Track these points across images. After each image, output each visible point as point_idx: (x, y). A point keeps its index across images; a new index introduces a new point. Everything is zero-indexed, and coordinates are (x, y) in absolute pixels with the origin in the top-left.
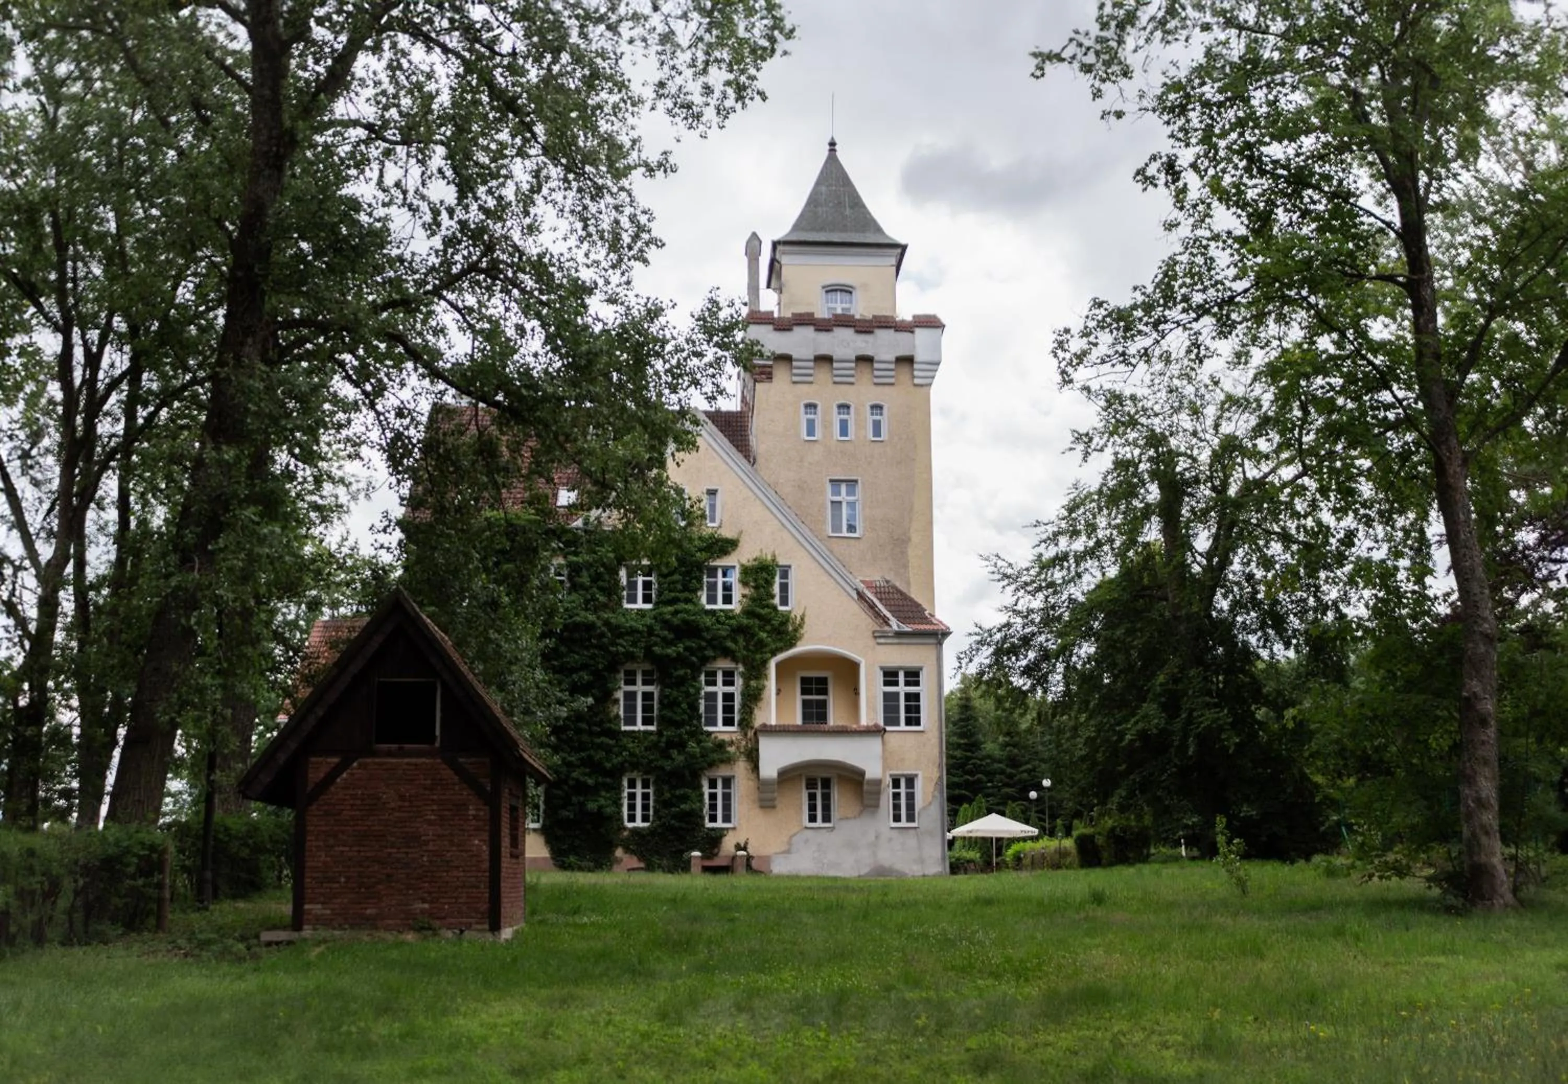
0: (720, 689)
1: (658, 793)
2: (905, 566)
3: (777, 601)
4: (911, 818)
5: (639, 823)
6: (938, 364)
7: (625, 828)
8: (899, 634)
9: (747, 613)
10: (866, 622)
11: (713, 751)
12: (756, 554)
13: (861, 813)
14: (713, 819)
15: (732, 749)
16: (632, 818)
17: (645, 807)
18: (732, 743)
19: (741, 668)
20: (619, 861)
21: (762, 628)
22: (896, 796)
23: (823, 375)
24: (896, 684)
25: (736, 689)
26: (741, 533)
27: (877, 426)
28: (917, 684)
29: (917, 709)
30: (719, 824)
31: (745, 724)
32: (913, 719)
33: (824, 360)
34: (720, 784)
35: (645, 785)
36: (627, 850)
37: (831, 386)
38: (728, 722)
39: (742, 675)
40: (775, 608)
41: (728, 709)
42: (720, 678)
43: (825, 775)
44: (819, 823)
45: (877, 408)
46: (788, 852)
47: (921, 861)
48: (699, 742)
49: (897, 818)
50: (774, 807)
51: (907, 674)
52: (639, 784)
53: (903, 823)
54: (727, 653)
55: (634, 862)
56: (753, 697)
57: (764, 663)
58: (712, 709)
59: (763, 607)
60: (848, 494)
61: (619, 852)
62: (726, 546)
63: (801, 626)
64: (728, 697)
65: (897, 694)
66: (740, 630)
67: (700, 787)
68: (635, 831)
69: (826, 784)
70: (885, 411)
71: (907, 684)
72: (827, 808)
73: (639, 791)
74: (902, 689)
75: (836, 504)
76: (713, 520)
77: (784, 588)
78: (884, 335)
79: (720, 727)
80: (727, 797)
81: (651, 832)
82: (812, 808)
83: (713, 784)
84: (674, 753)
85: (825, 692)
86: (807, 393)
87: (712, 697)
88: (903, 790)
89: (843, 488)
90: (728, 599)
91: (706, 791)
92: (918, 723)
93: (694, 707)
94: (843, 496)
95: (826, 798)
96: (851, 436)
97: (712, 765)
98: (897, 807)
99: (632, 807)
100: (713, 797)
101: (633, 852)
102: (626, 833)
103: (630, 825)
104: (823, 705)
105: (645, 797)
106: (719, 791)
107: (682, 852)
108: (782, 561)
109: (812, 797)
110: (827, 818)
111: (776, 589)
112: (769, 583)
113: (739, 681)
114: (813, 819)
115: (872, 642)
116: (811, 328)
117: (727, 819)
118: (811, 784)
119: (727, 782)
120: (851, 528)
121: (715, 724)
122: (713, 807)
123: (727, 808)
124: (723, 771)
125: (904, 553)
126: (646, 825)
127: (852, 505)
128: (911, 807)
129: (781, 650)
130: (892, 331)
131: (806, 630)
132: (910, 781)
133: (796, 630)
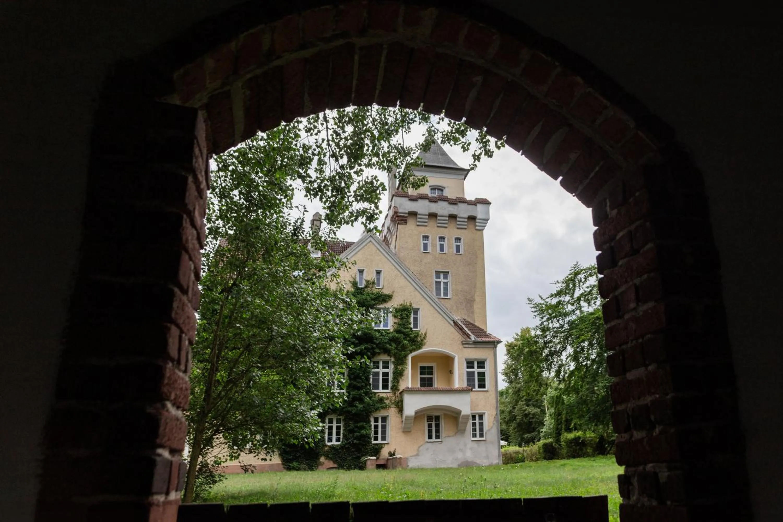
0: (381, 370)
1: (345, 426)
2: (473, 313)
3: (412, 326)
4: (481, 435)
5: (334, 443)
6: (488, 220)
7: (326, 446)
8: (475, 343)
9: (398, 331)
10: (458, 337)
11: (378, 402)
12: (402, 302)
13: (456, 434)
14: (376, 439)
15: (387, 402)
16: (330, 440)
17: (338, 434)
18: (387, 398)
19: (393, 359)
20: (322, 464)
21: (405, 339)
22: (474, 424)
23: (432, 223)
24: (473, 367)
25: (391, 370)
26: (394, 291)
27: (458, 248)
28: (483, 367)
29: (484, 380)
30: (380, 441)
31: (395, 388)
32: (482, 385)
33: (433, 216)
34: (380, 420)
35: (338, 421)
36: (327, 457)
37: (436, 228)
38: (385, 387)
39: (394, 363)
40: (411, 329)
41: (385, 381)
42: (381, 365)
43: (437, 414)
44: (434, 439)
45: (458, 239)
46: (417, 455)
47: (487, 457)
48: (370, 398)
49: (474, 436)
50: (410, 432)
51: (478, 363)
52: (335, 422)
53: (478, 438)
54: (387, 352)
55: (331, 464)
56: (399, 374)
57: (406, 356)
58: (376, 381)
59: (406, 328)
60: (444, 278)
61: (322, 459)
62: (386, 298)
63: (424, 338)
64: (386, 375)
65: (474, 372)
66: (394, 340)
67: (369, 422)
68: (332, 447)
69: (437, 418)
70: (462, 240)
71: (479, 367)
72: (437, 431)
73: (335, 425)
74: (476, 370)
75: (438, 283)
76: (379, 285)
77: (416, 320)
78: (462, 206)
79: (381, 390)
80: (384, 427)
81: (342, 447)
82: (430, 431)
83: (376, 420)
84: (357, 403)
85: (432, 373)
86: (424, 231)
87: (377, 374)
88: (477, 421)
89: (442, 276)
90: (386, 325)
91: (373, 424)
92: (484, 387)
93: (368, 379)
94: (442, 279)
95: (437, 426)
96: (446, 250)
97: (377, 409)
98: (474, 430)
99: (330, 434)
100: (376, 427)
101: (331, 459)
102: (326, 449)
103: (329, 444)
104: (431, 380)
105: (338, 428)
106: (380, 424)
107: (359, 458)
108: (415, 306)
109: (430, 426)
110: (438, 437)
111: (412, 320)
112: (408, 317)
113: (391, 366)
114: (430, 437)
115: (461, 347)
116: (427, 201)
117: (384, 438)
118: (430, 418)
119: (384, 419)
120: (446, 294)
121: (378, 388)
122: (376, 433)
123: (384, 432)
124: (383, 413)
125: (472, 306)
126: (339, 443)
127: (446, 284)
128: (481, 430)
129: (414, 350)
130: (466, 204)
131: (427, 341)
132: (481, 417)
133: (422, 340)
